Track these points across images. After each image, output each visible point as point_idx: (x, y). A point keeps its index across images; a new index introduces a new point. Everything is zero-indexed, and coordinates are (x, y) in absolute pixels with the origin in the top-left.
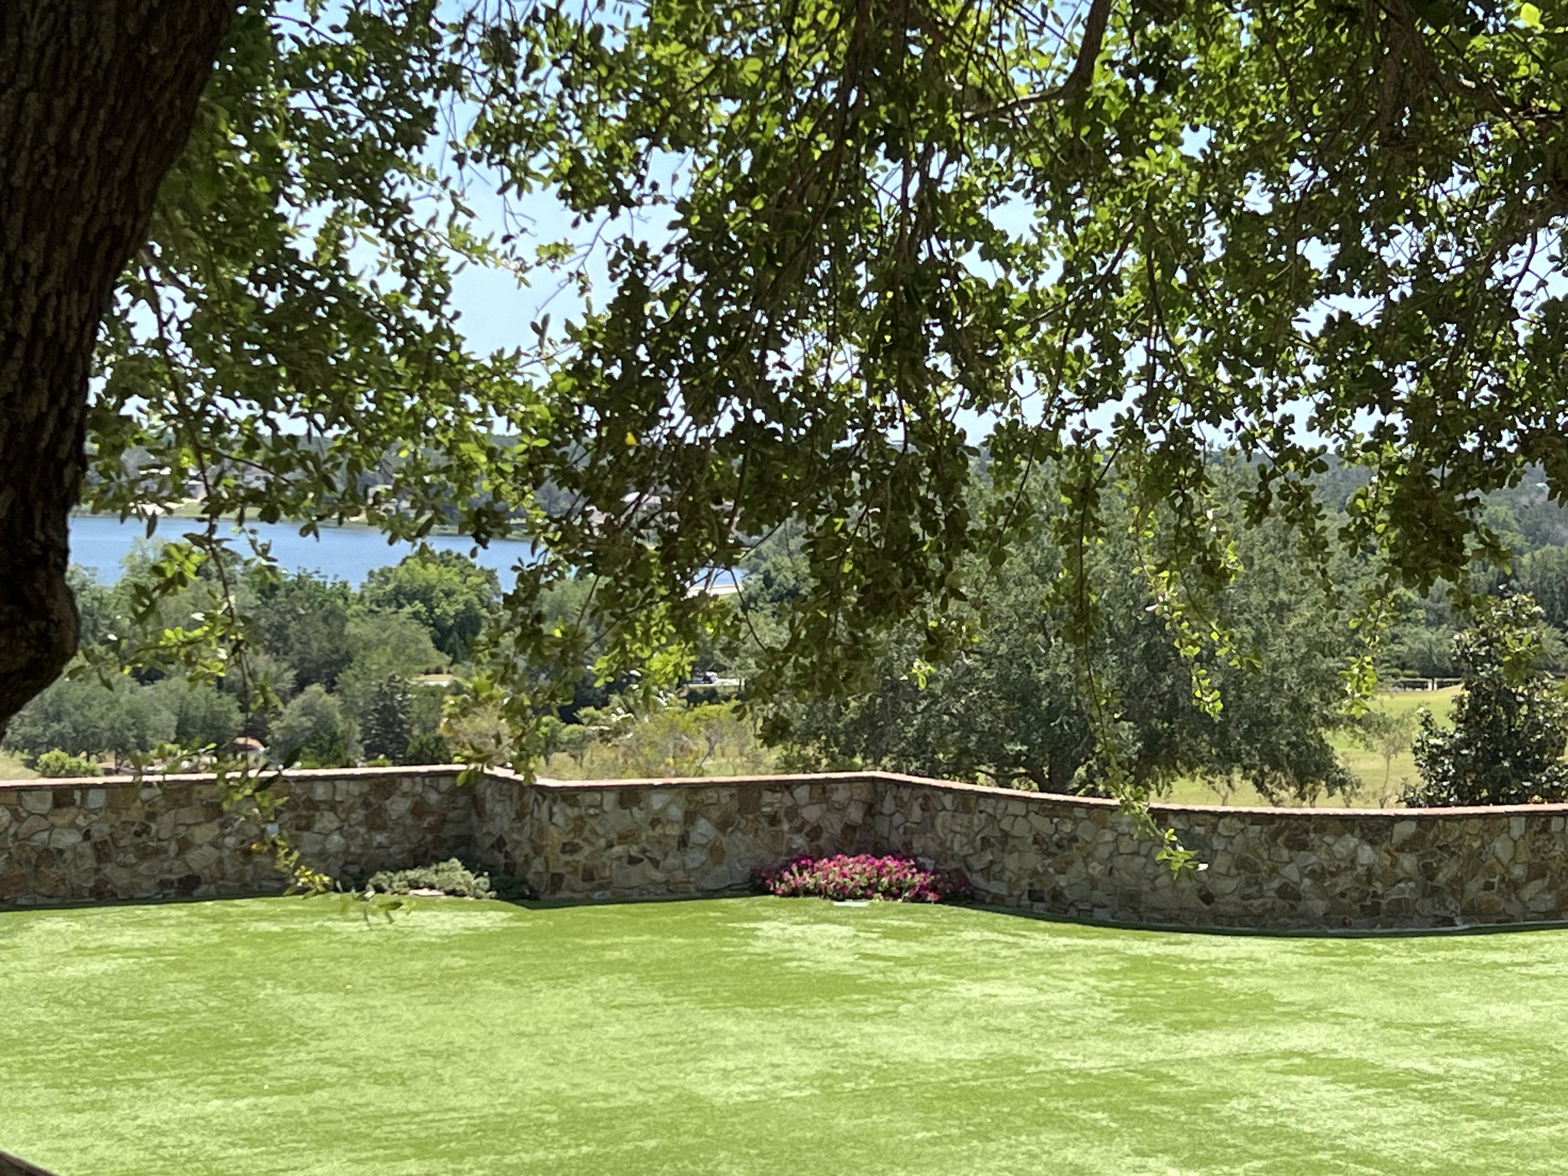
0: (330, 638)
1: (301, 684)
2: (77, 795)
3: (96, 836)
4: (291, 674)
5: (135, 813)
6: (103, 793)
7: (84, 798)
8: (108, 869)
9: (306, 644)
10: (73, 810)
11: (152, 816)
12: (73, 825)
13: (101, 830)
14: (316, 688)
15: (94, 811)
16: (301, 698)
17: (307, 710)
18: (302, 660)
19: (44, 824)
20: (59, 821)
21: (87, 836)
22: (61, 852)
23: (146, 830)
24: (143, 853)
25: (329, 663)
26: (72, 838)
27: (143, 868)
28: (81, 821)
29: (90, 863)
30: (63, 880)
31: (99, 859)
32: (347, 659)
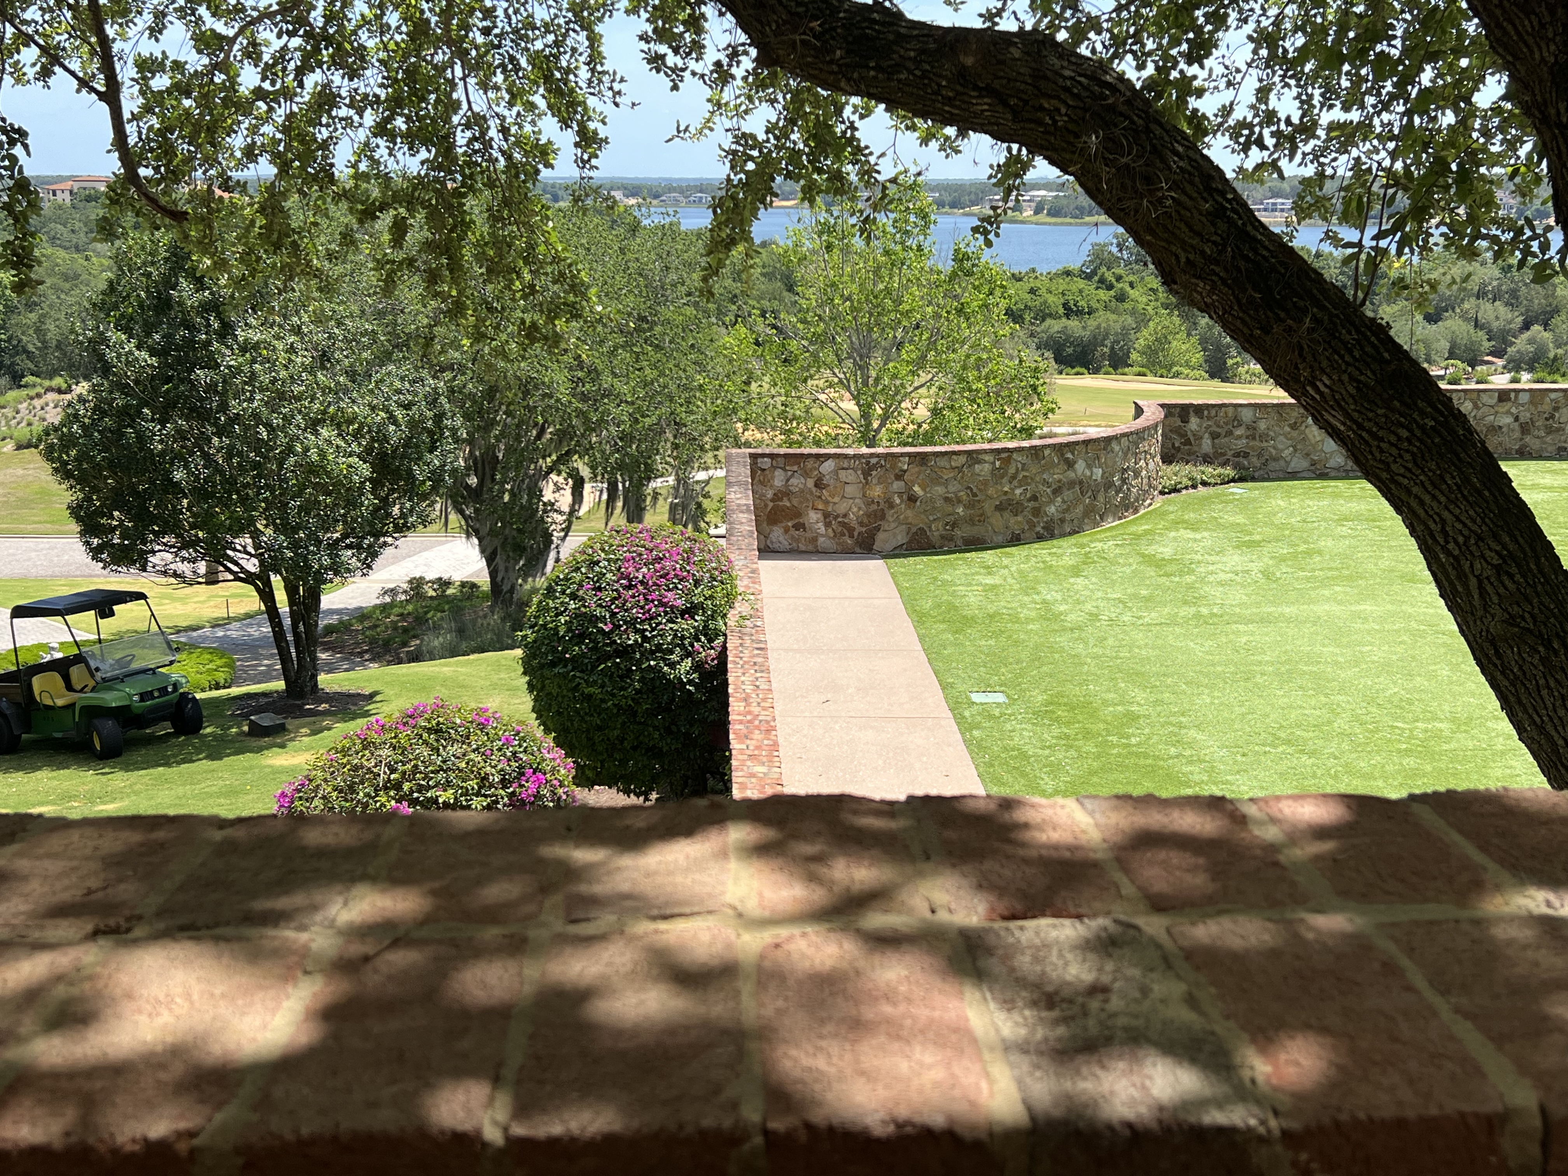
0: (1546, 297)
1: (1526, 326)
2: (1513, 395)
3: (1522, 420)
4: (1521, 319)
5: (1547, 407)
6: (1528, 394)
7: (1516, 397)
8: (1527, 439)
9: (1531, 301)
10: (1510, 404)
11: (1556, 409)
12: (1508, 412)
13: (1525, 416)
14: (1536, 328)
15: (1522, 405)
16: (1526, 335)
17: (1531, 341)
18: (1527, 311)
19: (1492, 411)
20: (1501, 410)
21: (1517, 419)
22: (1500, 427)
23: (1552, 417)
24: (1550, 431)
25: (1545, 313)
26: (1509, 420)
27: (1548, 439)
28: (1514, 410)
29: (1517, 434)
30: (1500, 444)
31: (1523, 433)
32: (1557, 311)
